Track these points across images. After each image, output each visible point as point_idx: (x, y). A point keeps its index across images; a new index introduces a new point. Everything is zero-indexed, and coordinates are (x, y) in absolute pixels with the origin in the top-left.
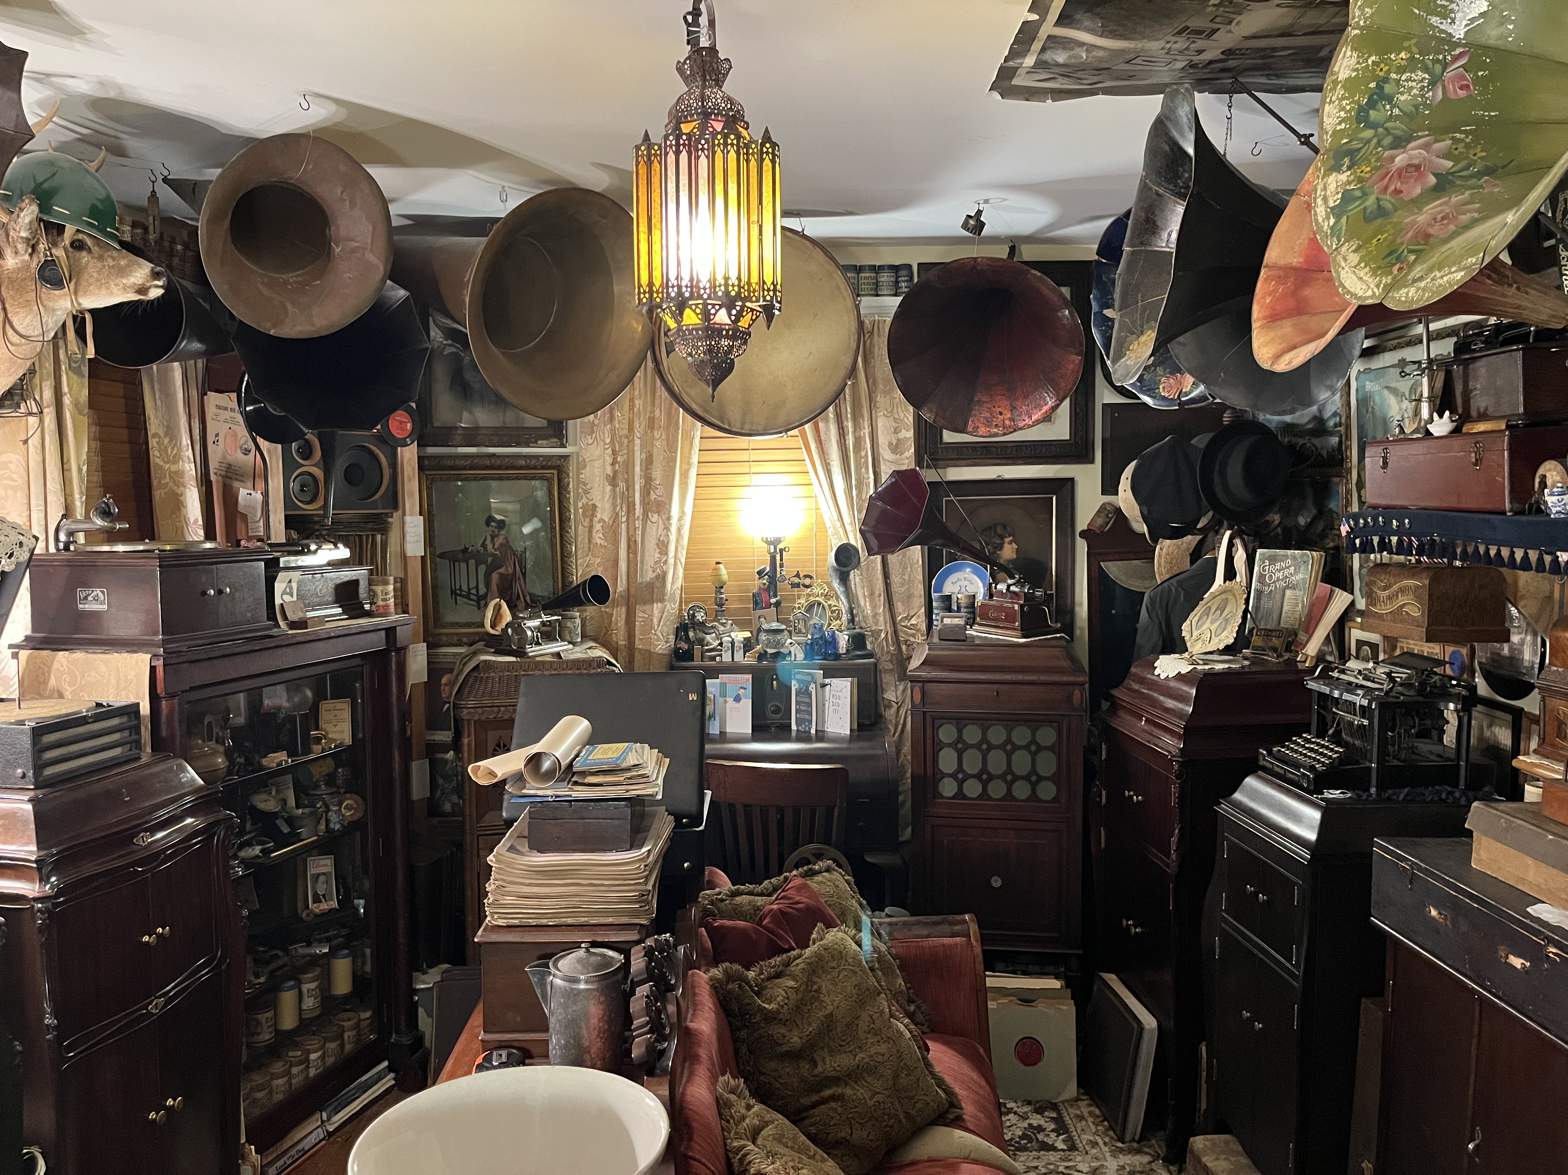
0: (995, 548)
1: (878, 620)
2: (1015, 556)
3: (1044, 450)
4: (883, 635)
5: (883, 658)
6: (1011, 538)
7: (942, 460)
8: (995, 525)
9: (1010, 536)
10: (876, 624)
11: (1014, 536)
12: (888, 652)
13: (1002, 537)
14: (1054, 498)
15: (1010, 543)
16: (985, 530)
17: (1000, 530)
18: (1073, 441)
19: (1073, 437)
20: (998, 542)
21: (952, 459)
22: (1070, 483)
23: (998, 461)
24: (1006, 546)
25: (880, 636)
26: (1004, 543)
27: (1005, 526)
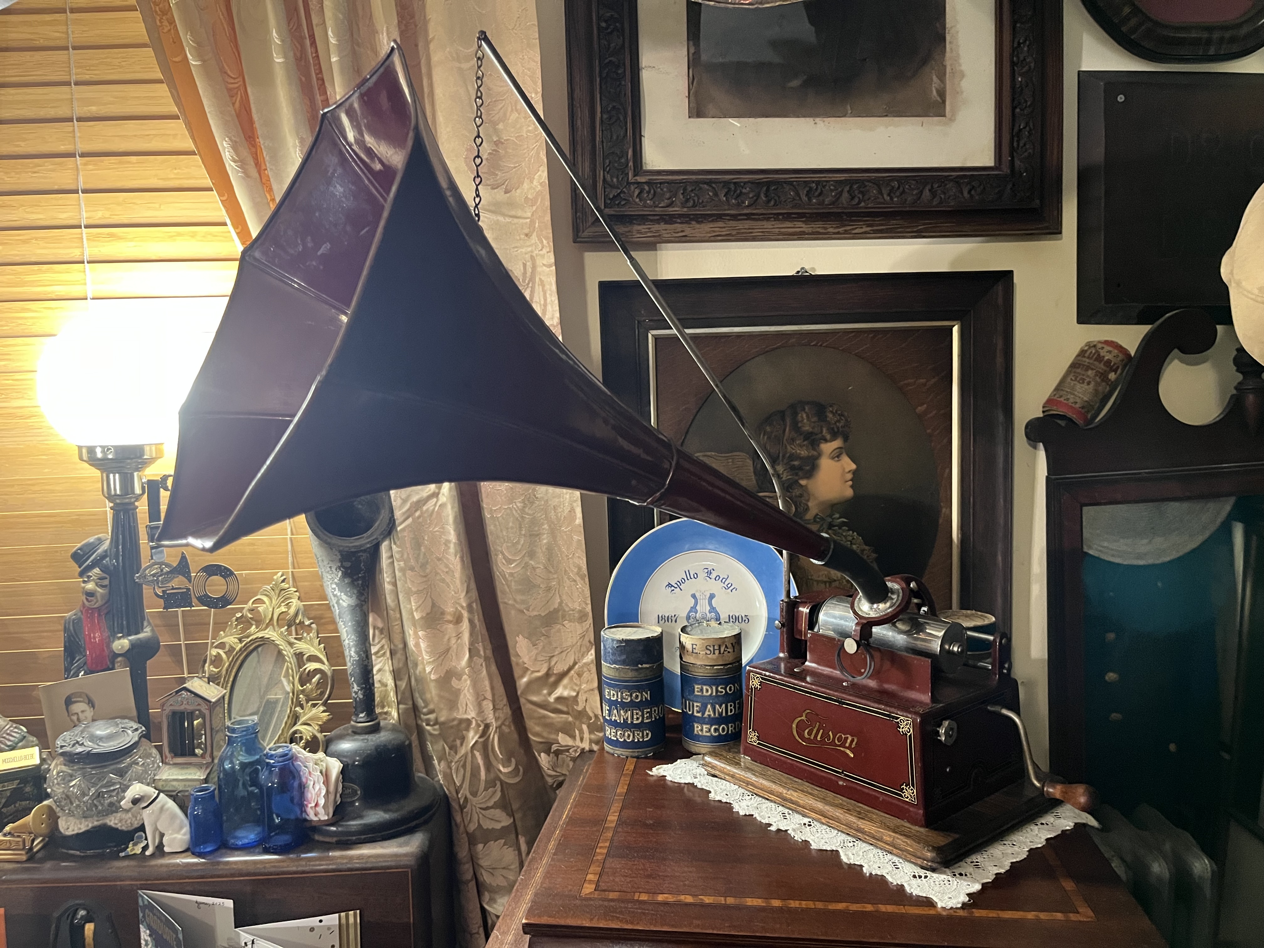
0: (793, 469)
1: (457, 693)
2: (849, 493)
3: (927, 193)
4: (472, 737)
5: (476, 802)
6: (837, 443)
7: (643, 219)
8: (794, 408)
9: (834, 438)
10: (453, 704)
11: (846, 439)
12: (490, 784)
13: (813, 440)
14: (955, 330)
15: (837, 456)
16: (768, 420)
17: (806, 421)
18: (1006, 170)
19: (1006, 158)
20: (804, 453)
21: (669, 219)
22: (1000, 288)
23: (801, 226)
24: (825, 463)
25: (463, 739)
26: (819, 455)
27: (820, 410)
